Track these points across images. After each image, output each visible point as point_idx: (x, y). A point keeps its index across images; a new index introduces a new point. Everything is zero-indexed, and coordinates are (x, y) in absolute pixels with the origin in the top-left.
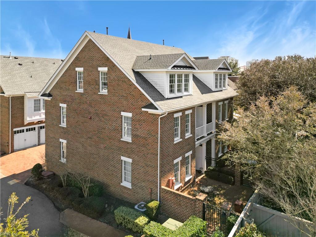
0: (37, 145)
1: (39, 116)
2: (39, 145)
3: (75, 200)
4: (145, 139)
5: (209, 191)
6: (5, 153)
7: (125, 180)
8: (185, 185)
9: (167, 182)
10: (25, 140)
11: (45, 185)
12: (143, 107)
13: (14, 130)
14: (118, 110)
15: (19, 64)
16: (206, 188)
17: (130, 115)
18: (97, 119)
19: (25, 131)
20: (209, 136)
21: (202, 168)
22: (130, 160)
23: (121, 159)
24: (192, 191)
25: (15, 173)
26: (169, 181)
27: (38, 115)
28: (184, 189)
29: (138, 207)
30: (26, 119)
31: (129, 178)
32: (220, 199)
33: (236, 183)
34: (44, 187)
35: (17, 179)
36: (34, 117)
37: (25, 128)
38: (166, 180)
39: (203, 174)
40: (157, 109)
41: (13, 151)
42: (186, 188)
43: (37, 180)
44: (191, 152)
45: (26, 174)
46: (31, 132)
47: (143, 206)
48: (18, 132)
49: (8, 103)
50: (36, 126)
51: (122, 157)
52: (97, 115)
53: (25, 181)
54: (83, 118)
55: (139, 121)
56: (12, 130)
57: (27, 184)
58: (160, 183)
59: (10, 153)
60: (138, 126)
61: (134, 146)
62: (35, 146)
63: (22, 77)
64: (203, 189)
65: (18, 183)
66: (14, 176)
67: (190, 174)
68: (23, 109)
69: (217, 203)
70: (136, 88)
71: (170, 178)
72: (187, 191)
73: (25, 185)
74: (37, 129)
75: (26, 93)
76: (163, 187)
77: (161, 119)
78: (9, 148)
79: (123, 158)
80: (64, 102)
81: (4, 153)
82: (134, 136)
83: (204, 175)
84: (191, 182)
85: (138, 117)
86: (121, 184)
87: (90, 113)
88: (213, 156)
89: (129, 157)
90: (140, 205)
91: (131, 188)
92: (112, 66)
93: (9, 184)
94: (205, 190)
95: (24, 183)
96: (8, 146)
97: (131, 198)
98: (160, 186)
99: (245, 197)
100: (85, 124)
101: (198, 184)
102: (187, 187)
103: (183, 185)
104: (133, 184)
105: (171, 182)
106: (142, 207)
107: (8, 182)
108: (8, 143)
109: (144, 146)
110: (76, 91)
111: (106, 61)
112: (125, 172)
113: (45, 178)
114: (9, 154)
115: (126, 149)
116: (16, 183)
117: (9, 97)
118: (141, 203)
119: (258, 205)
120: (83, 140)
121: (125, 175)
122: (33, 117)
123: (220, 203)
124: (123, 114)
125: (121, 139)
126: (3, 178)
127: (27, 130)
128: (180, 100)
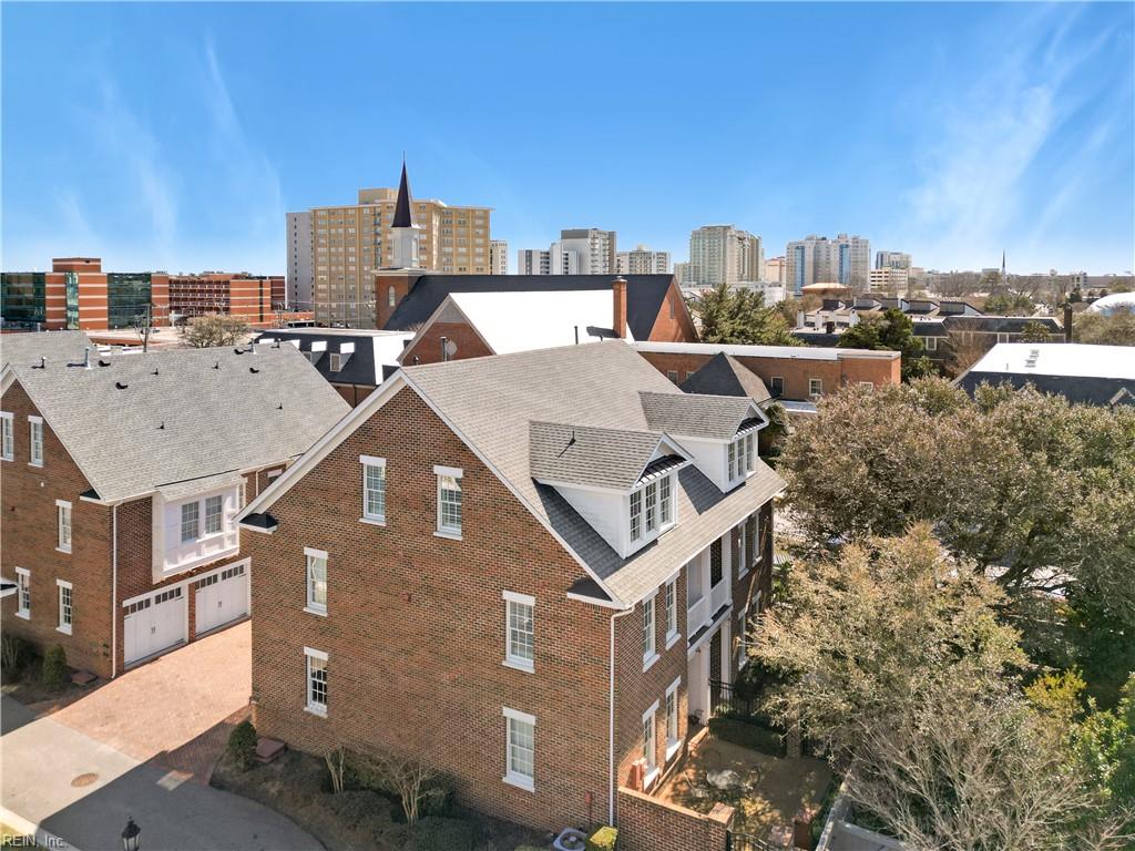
0: (187, 640)
1: (195, 553)
2: (192, 640)
3: (385, 831)
4: (573, 666)
5: (728, 785)
6: (97, 677)
7: (513, 769)
8: (665, 771)
9: (628, 773)
10: (153, 629)
11: (273, 785)
12: (570, 590)
13: (126, 603)
14: (493, 583)
15: (119, 386)
16: (719, 777)
17: (530, 601)
18: (430, 602)
19: (153, 602)
20: (717, 623)
21: (700, 711)
22: (531, 720)
23: (504, 714)
24: (681, 783)
25: (166, 749)
26: (634, 769)
27: (192, 552)
28: (664, 782)
29: (562, 844)
30: (160, 568)
31: (529, 765)
32: (754, 802)
33: (789, 752)
34: (273, 791)
35: (181, 769)
36: (183, 558)
37: (152, 595)
38: (627, 769)
39: (704, 726)
40: (610, 599)
41: (121, 672)
42: (667, 777)
43: (244, 771)
44: (678, 681)
45: (202, 752)
46: (169, 602)
47: (573, 839)
48: (133, 608)
49: (107, 526)
50: (184, 585)
51: (505, 709)
52: (430, 591)
53: (209, 776)
54: (385, 596)
55: (556, 618)
56: (119, 603)
57: (217, 783)
58: (615, 780)
59: (116, 677)
60: (551, 632)
61: (542, 684)
62: (180, 645)
63: (137, 431)
64: (713, 779)
65: (187, 782)
66: (164, 761)
67: (676, 737)
68: (149, 536)
69: (748, 815)
70: (546, 533)
71: (636, 763)
72: (671, 785)
73: (215, 791)
74: (185, 593)
75: (161, 489)
76: (622, 789)
77: (616, 620)
78: (111, 661)
79: (508, 712)
80: (321, 545)
81: (92, 677)
82: (543, 659)
83: (705, 730)
84: (679, 756)
85: (552, 609)
86: (504, 780)
87: (405, 583)
88: (726, 677)
89: (527, 711)
90: (566, 838)
91: (533, 790)
92: (476, 470)
93: (163, 790)
94: (717, 783)
95: (207, 783)
96: (107, 655)
97: (535, 818)
98: (615, 787)
99: (813, 792)
100: (390, 612)
101: (694, 760)
102: (670, 774)
103: (661, 773)
104: (537, 781)
105: (638, 773)
106: (572, 843)
107: (159, 782)
108: (106, 646)
109: (571, 684)
110: (361, 520)
111: (458, 452)
112: (513, 748)
113: (265, 761)
114: (111, 680)
115: (520, 691)
116: (182, 785)
117: (111, 508)
118: (567, 830)
119: (848, 825)
120: (384, 655)
121: (513, 755)
122: (179, 558)
123: (756, 814)
124: (508, 596)
125: (504, 663)
126: (136, 768)
127: (158, 599)
128: (653, 554)
